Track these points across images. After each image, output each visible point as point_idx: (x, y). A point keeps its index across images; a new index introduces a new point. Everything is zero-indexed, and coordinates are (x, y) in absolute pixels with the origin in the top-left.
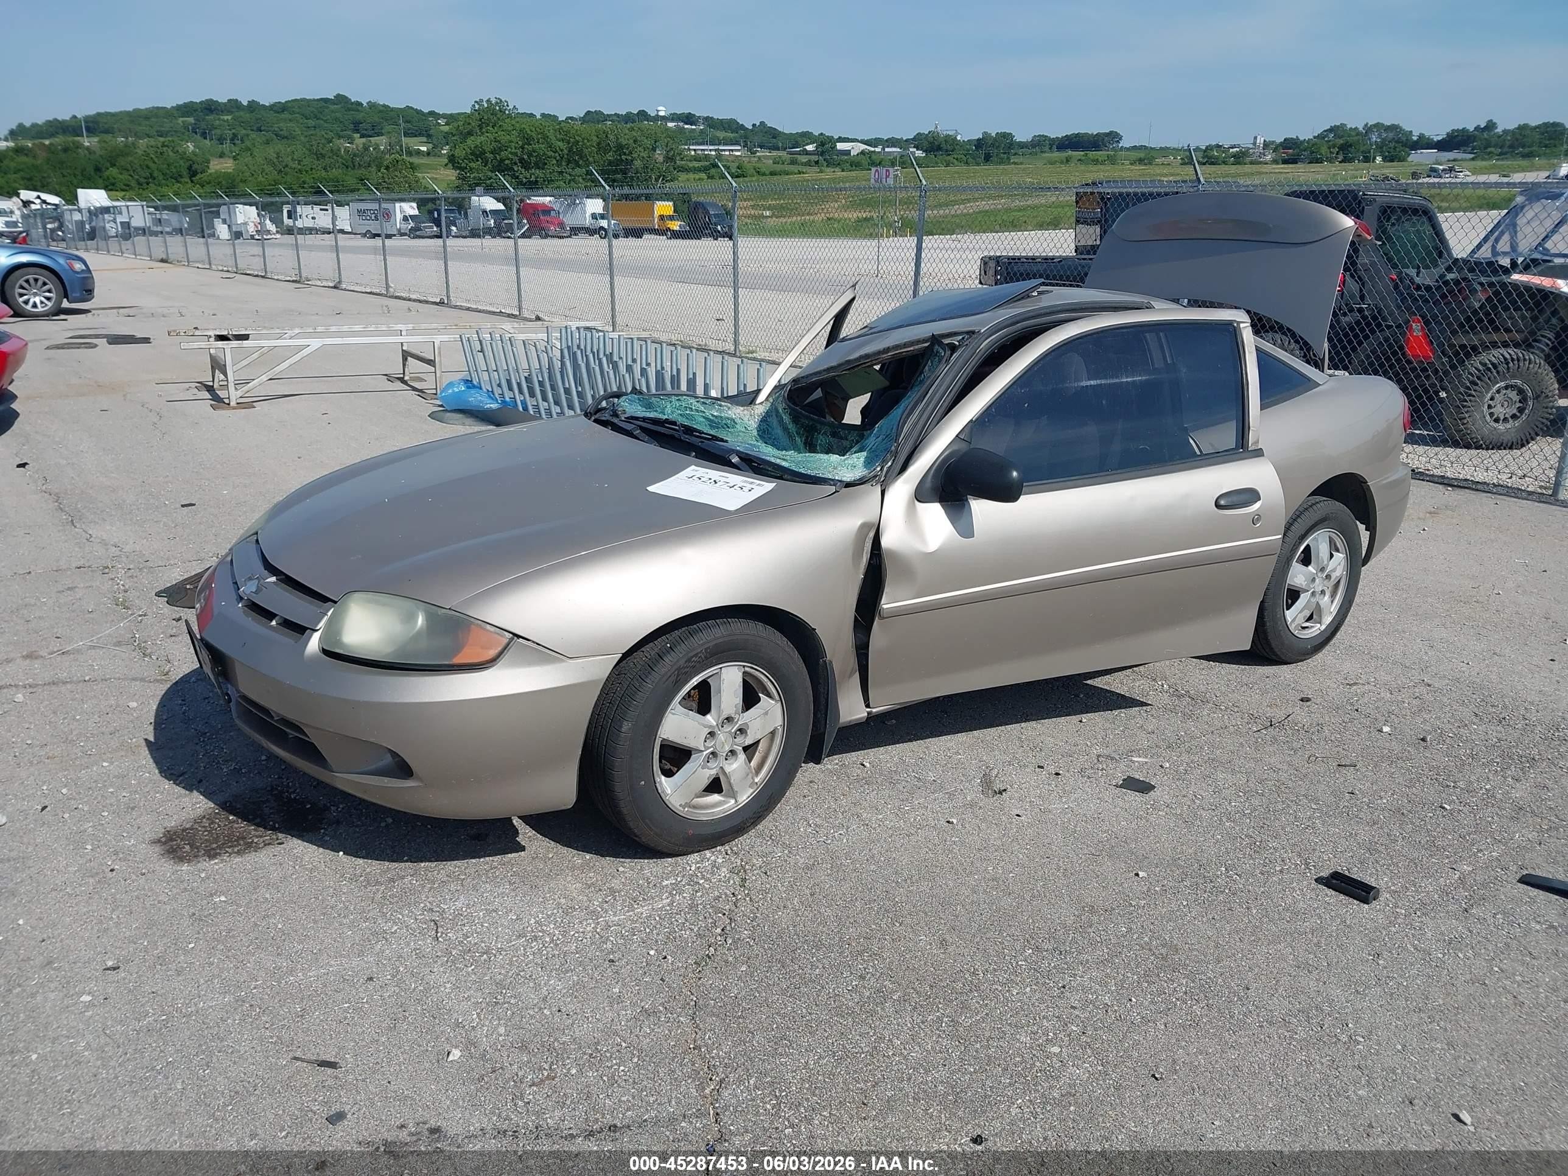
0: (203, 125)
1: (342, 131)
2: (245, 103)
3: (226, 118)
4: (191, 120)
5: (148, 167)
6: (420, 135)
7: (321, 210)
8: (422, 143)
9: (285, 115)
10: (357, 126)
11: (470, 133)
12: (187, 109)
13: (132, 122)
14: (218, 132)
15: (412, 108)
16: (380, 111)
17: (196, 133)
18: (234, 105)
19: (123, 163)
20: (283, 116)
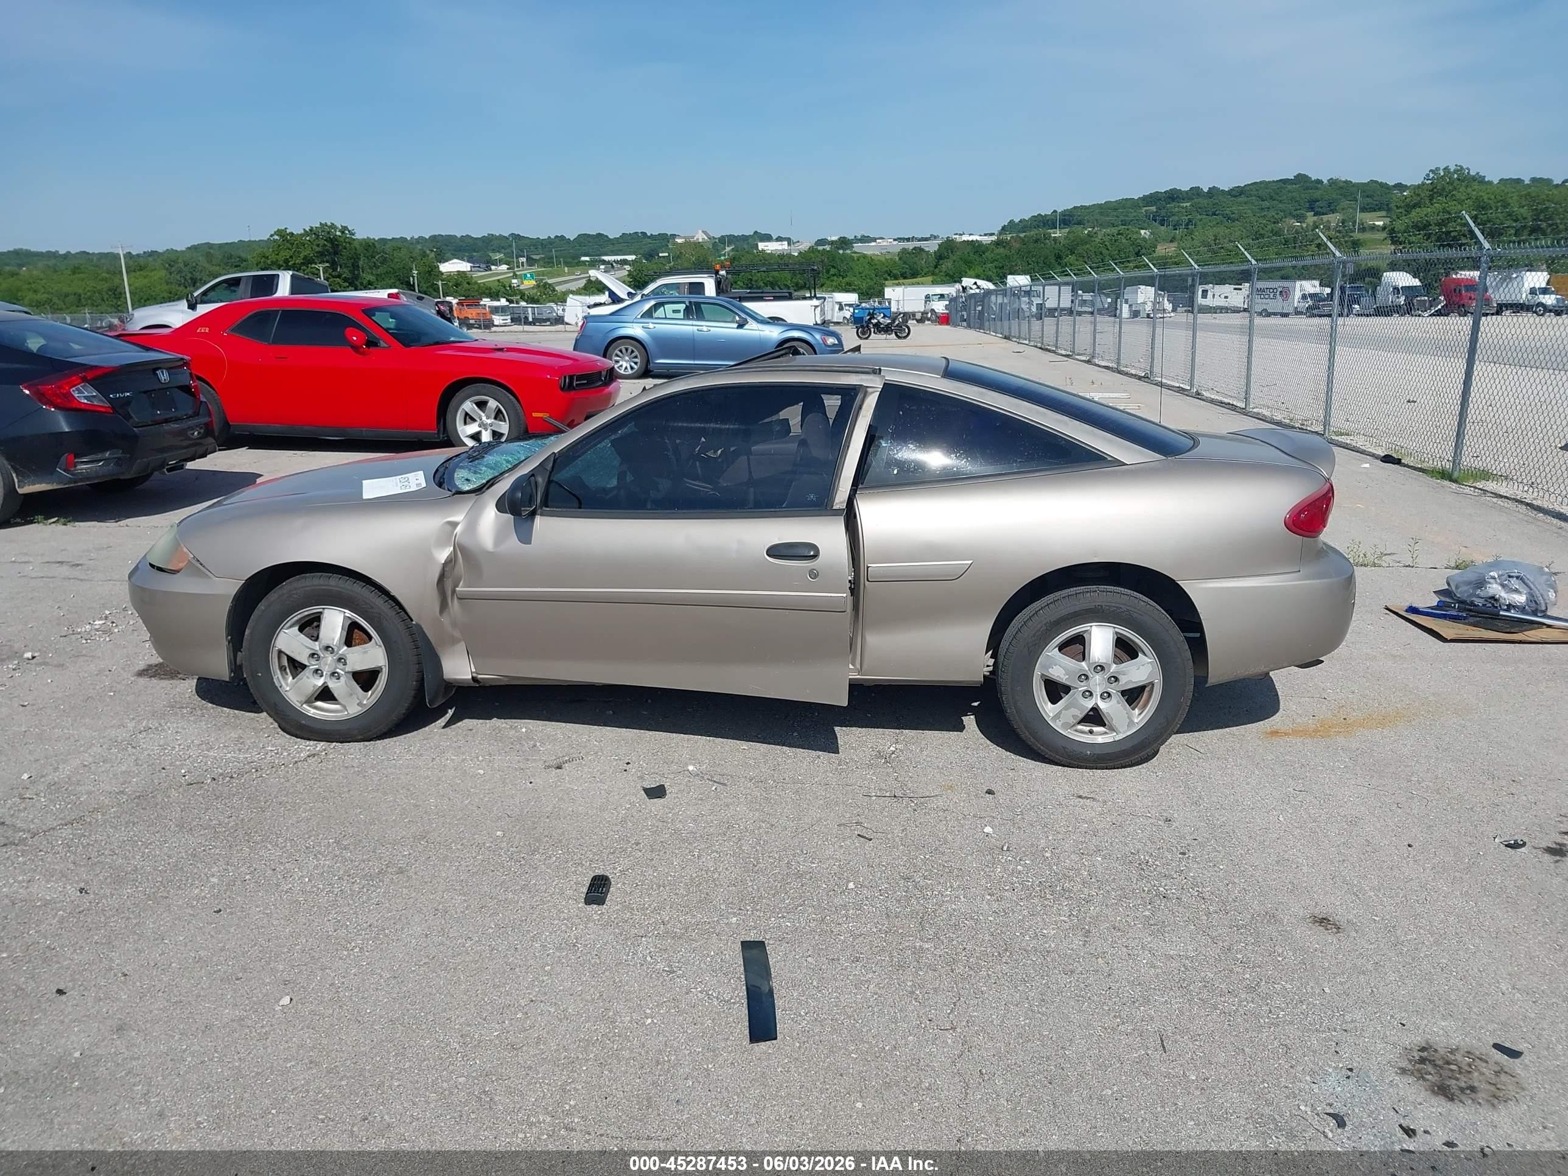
0: (1163, 212)
1: (1296, 210)
2: (1206, 190)
3: (1185, 205)
4: (1154, 209)
5: (1101, 253)
6: (1380, 209)
7: (1235, 289)
8: (1379, 218)
9: (1242, 199)
10: (1312, 206)
11: (1416, 205)
12: (1151, 199)
13: (1101, 214)
14: (1176, 218)
15: (1376, 182)
16: (1341, 188)
17: (1155, 221)
18: (1196, 192)
19: (1080, 251)
20: (1240, 199)
